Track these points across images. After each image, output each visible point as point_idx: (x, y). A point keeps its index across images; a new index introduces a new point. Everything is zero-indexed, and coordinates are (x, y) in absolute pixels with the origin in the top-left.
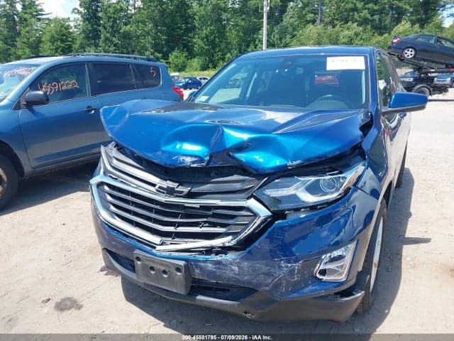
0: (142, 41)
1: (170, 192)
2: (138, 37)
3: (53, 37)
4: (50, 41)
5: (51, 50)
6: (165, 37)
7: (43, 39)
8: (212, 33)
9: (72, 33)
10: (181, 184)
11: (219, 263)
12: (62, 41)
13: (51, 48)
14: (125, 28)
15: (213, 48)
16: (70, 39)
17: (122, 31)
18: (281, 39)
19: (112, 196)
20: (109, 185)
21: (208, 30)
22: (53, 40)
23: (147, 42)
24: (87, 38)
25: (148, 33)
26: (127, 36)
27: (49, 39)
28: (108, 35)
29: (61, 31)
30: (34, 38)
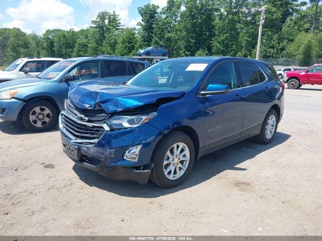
0: (179, 43)
1: (81, 119)
2: (176, 41)
3: (124, 40)
4: (122, 43)
5: (122, 48)
6: (194, 41)
7: (118, 41)
8: (226, 38)
9: (135, 38)
10: (86, 116)
11: (87, 147)
12: (129, 43)
13: (123, 46)
14: (167, 35)
15: (227, 49)
16: (134, 42)
17: (166, 37)
18: (279, 43)
19: (65, 120)
20: (64, 115)
21: (224, 36)
22: (124, 42)
23: (182, 44)
24: (144, 41)
25: (183, 39)
26: (169, 40)
27: (121, 41)
28: (157, 39)
29: (129, 36)
30: (113, 41)
